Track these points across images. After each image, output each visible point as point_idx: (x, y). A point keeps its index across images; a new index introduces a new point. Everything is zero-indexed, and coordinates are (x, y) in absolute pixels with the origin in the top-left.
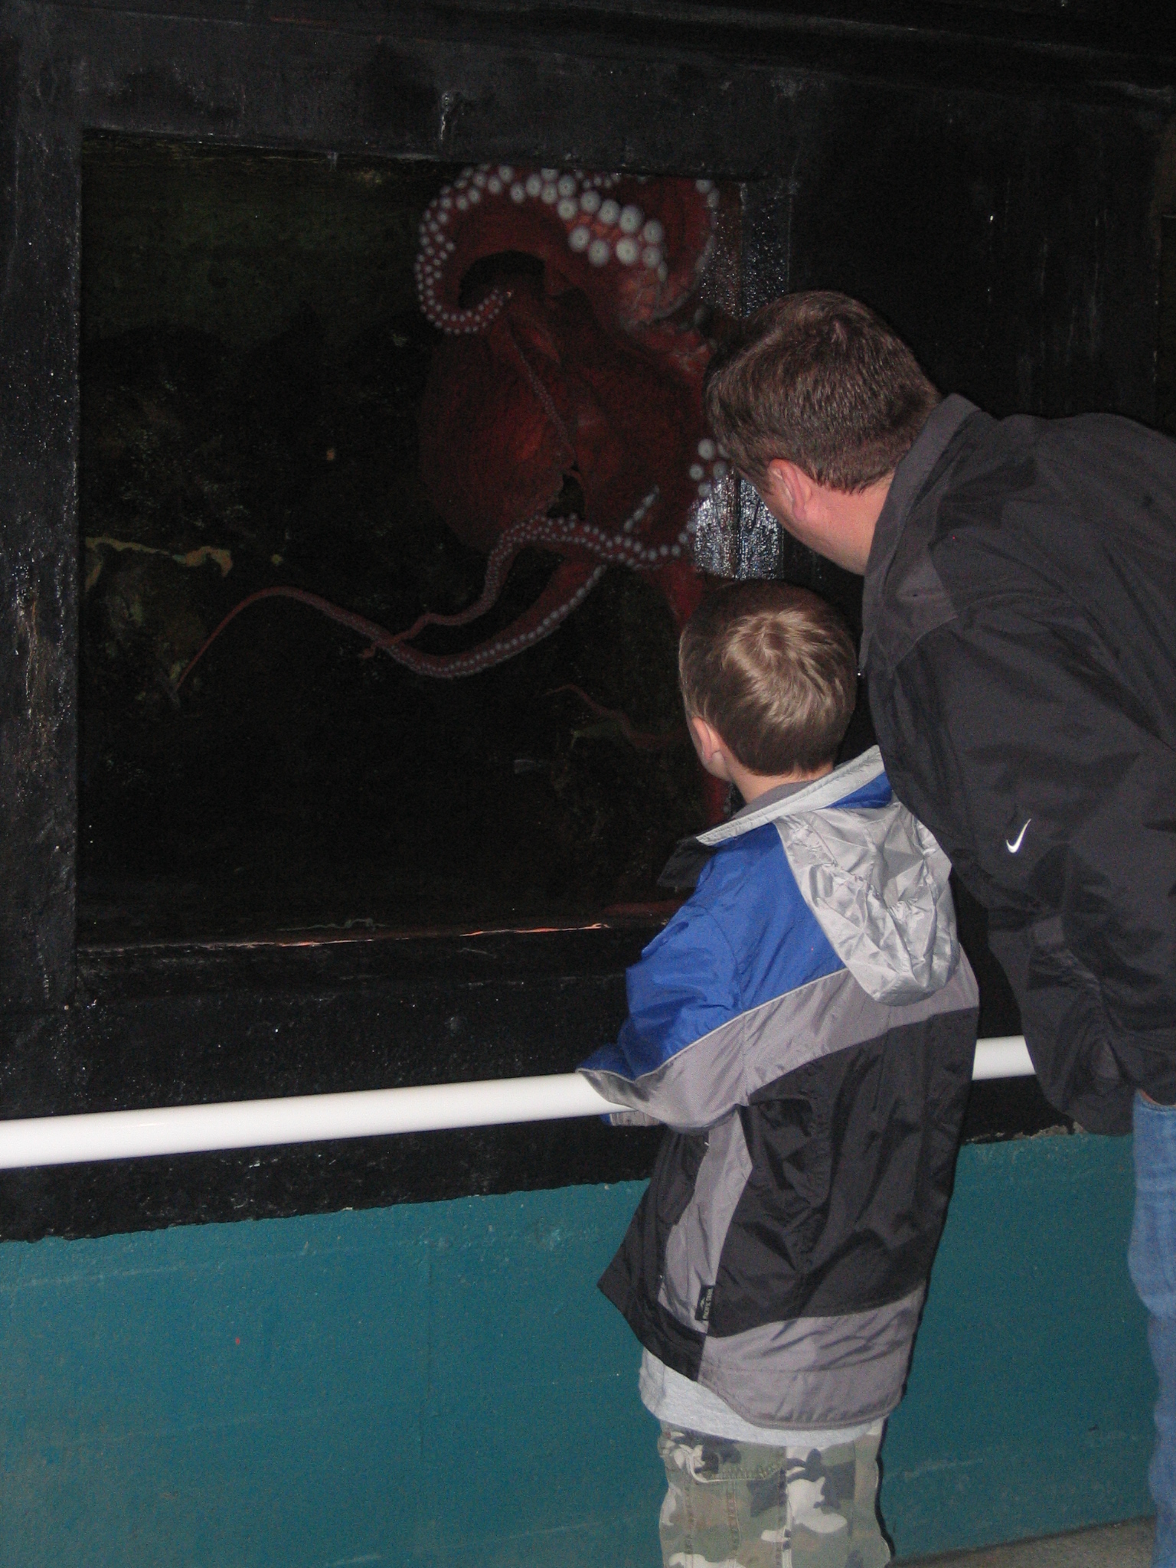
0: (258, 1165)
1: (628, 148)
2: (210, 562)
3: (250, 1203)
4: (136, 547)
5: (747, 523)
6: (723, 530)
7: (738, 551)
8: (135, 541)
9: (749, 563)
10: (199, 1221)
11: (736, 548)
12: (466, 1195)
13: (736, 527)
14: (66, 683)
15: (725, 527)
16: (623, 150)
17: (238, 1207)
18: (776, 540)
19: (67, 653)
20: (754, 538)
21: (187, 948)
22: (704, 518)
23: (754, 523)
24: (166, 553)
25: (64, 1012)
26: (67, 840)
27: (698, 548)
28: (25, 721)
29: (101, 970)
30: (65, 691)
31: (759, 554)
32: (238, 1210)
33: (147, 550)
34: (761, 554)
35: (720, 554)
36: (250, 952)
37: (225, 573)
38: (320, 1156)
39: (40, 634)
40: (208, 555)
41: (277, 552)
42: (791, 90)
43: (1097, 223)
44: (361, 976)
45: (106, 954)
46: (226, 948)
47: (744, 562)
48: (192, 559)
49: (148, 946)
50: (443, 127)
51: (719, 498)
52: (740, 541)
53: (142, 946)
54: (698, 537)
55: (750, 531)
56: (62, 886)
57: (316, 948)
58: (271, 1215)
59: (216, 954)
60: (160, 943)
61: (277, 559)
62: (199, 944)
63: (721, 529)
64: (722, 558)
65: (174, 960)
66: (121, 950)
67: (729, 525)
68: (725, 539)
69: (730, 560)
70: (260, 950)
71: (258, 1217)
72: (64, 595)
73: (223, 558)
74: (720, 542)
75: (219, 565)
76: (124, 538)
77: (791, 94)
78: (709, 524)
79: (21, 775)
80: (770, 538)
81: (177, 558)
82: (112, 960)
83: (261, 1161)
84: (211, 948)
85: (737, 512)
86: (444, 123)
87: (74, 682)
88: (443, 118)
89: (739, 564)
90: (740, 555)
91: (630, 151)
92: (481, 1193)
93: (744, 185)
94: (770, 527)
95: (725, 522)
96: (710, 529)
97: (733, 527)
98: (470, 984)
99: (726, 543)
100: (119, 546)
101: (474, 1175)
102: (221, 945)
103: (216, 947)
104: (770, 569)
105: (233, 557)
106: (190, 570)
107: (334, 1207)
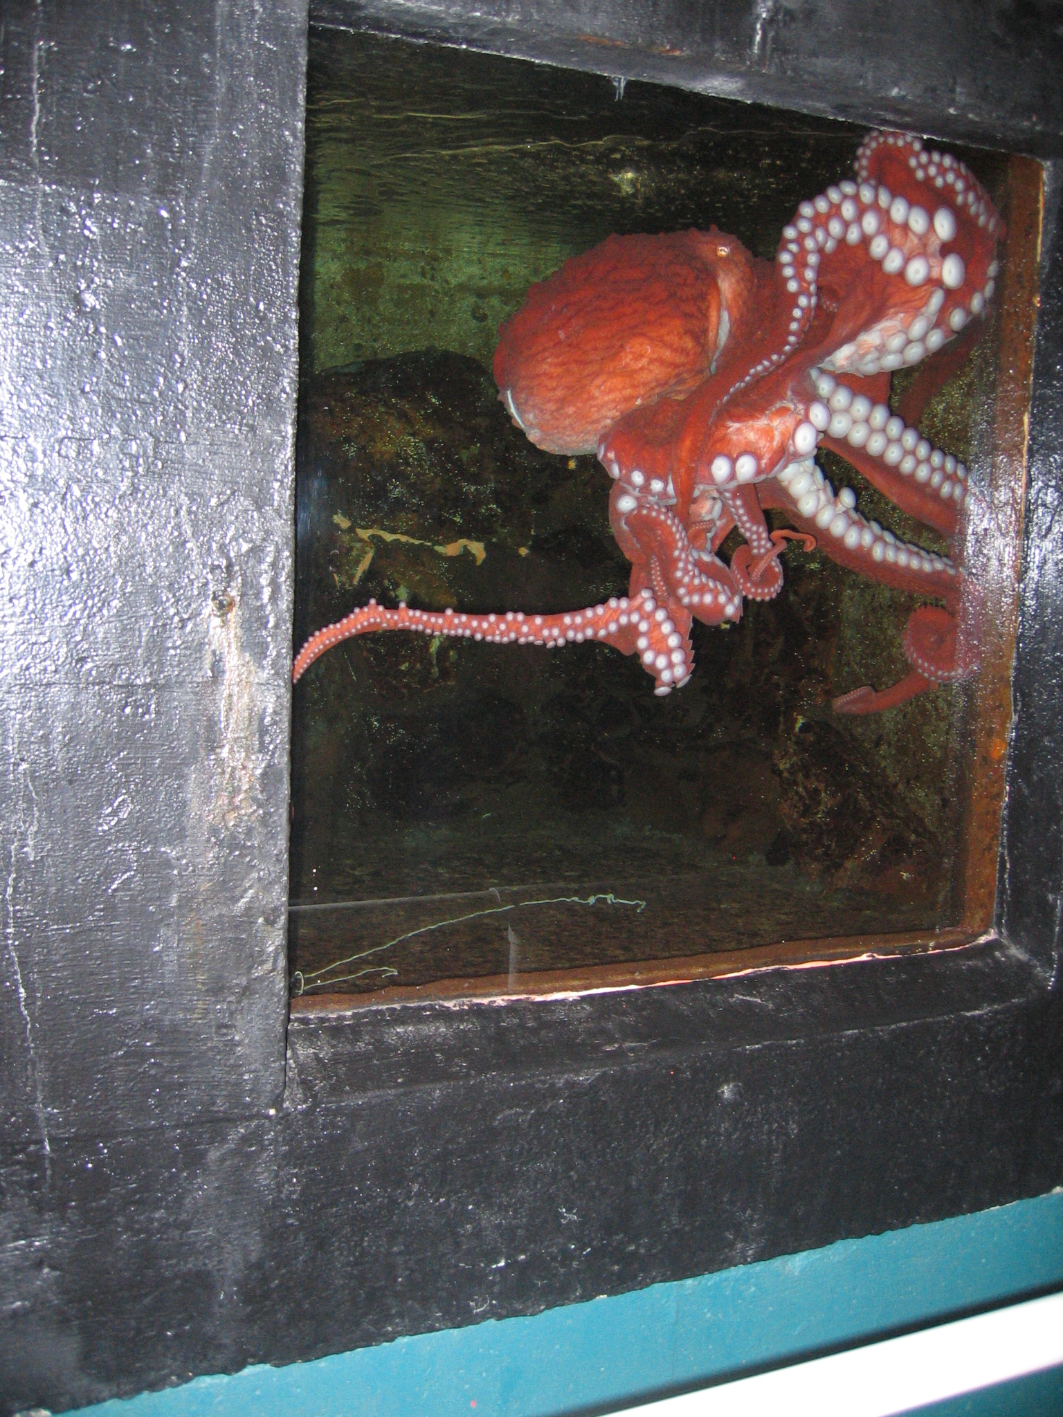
0: (503, 1264)
1: (958, 90)
2: (467, 552)
3: (491, 1304)
4: (404, 539)
6: (1006, 535)
7: (1025, 559)
8: (402, 533)
9: (1040, 572)
10: (432, 1329)
11: (1022, 555)
12: (728, 1267)
13: (1023, 533)
14: (275, 712)
15: (1008, 532)
17: (479, 1310)
19: (277, 673)
20: (1048, 545)
21: (424, 1009)
22: (977, 522)
23: (1049, 529)
24: (429, 544)
25: (268, 1117)
26: (275, 909)
27: (968, 553)
28: (220, 762)
29: (321, 1049)
30: (275, 723)
32: (477, 1313)
33: (412, 541)
35: (1000, 560)
36: (499, 1010)
37: (479, 563)
38: (573, 1246)
39: (243, 648)
40: (465, 547)
41: (523, 546)
44: (627, 1045)
45: (330, 1020)
46: (472, 1006)
47: (1033, 570)
48: (451, 550)
49: (380, 1008)
50: (758, 38)
52: (1029, 548)
53: (374, 1008)
54: (969, 542)
56: (268, 966)
57: (574, 1002)
58: (516, 1313)
59: (460, 1016)
60: (393, 1001)
61: (523, 551)
62: (441, 1002)
63: (1002, 534)
64: (1002, 565)
65: (410, 1028)
66: (349, 1013)
67: (1014, 530)
68: (1007, 545)
69: (1013, 567)
70: (511, 1008)
71: (500, 1317)
72: (274, 598)
73: (478, 549)
74: (1002, 549)
75: (473, 555)
76: (393, 531)
78: (985, 529)
79: (214, 831)
81: (439, 549)
82: (336, 1031)
83: (507, 1259)
84: (455, 1006)
85: (1025, 515)
86: (760, 32)
87: (285, 712)
88: (759, 26)
89: (1025, 572)
90: (1028, 563)
91: (961, 93)
92: (745, 1263)
93: (1049, 163)
95: (1007, 528)
96: (986, 534)
97: (1018, 533)
98: (747, 1047)
99: (1008, 549)
100: (389, 537)
101: (739, 1246)
102: (465, 1002)
103: (460, 1006)
105: (486, 549)
106: (450, 559)
107: (587, 1297)
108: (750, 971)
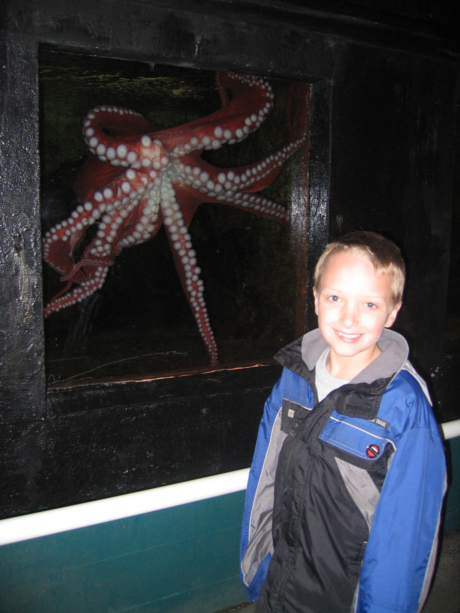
0: (127, 472)
1: (271, 63)
3: (124, 486)
5: (313, 213)
6: (303, 216)
7: (309, 224)
9: (314, 228)
11: (308, 222)
13: (308, 215)
14: (37, 284)
15: (304, 215)
16: (269, 64)
17: (120, 488)
18: (325, 220)
19: (37, 271)
20: (316, 219)
21: (97, 386)
22: (295, 211)
23: (316, 213)
25: (42, 421)
26: (41, 350)
27: (292, 222)
28: (20, 301)
29: (60, 399)
30: (37, 288)
31: (318, 225)
34: (319, 225)
35: (302, 225)
36: (123, 385)
38: (152, 466)
39: (26, 263)
42: (332, 44)
43: (437, 103)
44: (167, 395)
45: (64, 390)
46: (114, 384)
47: (312, 228)
49: (82, 385)
50: (197, 50)
51: (301, 204)
52: (310, 220)
53: (79, 386)
54: (292, 218)
55: (314, 216)
56: (39, 369)
57: (150, 382)
59: (110, 387)
60: (87, 383)
62: (103, 383)
63: (302, 215)
64: (302, 226)
65: (92, 392)
66: (70, 388)
67: (305, 214)
68: (304, 219)
69: (306, 227)
70: (128, 385)
72: (35, 246)
74: (302, 221)
77: (332, 46)
78: (297, 214)
79: (19, 324)
80: (323, 219)
82: (66, 393)
83: (129, 470)
84: (108, 384)
85: (309, 208)
86: (197, 48)
87: (41, 284)
88: (197, 46)
89: (309, 228)
90: (310, 225)
91: (271, 65)
93: (311, 84)
94: (323, 215)
95: (303, 213)
96: (297, 216)
97: (307, 215)
98: (211, 395)
99: (304, 221)
102: (112, 383)
103: (110, 384)
104: (323, 231)
108: (214, 371)
